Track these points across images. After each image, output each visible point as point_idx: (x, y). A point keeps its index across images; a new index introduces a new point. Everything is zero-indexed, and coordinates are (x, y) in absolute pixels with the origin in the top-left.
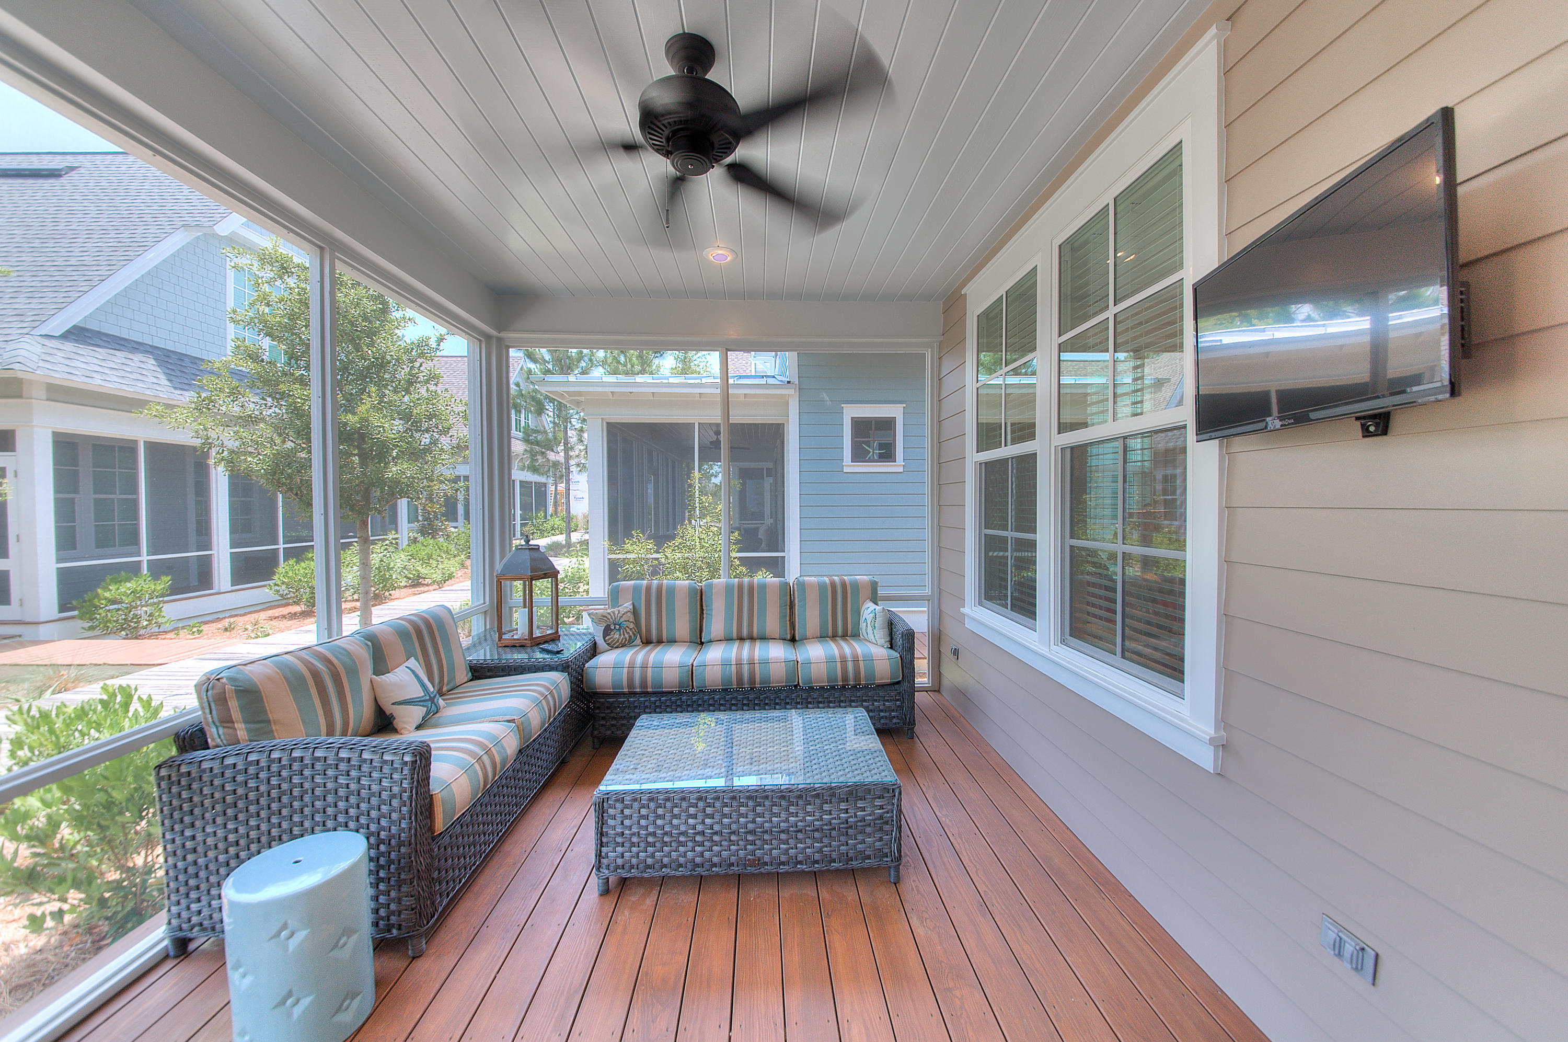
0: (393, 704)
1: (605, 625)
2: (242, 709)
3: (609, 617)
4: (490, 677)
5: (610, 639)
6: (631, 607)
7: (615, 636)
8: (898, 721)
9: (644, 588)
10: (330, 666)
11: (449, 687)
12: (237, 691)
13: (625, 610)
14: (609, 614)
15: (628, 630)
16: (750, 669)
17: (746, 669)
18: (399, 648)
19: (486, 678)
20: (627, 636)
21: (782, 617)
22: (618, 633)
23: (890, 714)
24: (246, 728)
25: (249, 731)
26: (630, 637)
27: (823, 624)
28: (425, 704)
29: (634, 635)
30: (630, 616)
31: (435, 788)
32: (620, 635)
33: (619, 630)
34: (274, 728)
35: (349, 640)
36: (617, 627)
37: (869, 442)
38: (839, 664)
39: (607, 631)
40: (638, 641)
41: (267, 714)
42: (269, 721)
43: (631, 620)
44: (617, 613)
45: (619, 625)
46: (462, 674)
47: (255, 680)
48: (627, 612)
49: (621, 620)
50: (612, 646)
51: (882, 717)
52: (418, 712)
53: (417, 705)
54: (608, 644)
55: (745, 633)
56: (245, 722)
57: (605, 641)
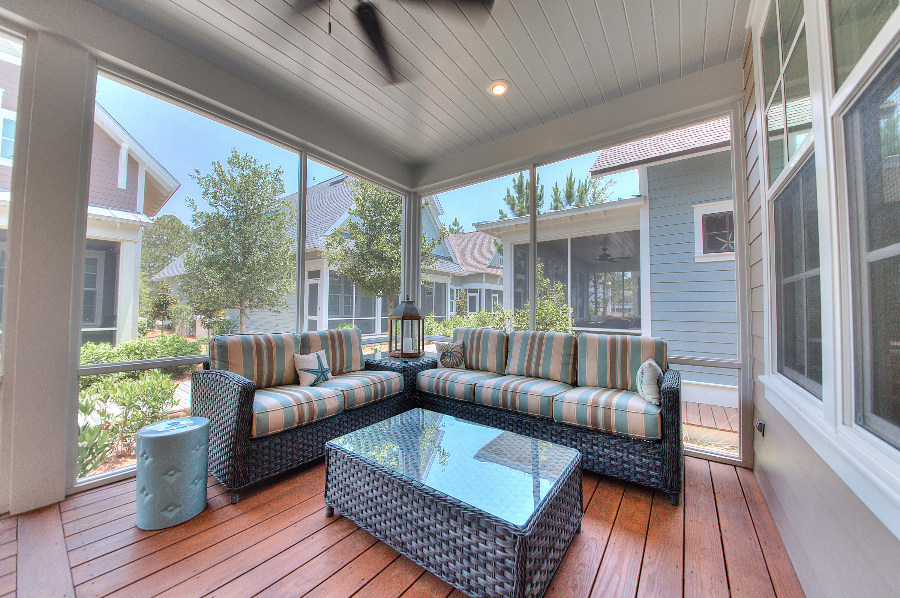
0: (299, 370)
1: (442, 352)
2: (218, 354)
3: (446, 348)
4: (373, 370)
5: (444, 361)
6: (461, 343)
7: (447, 360)
8: (658, 481)
9: (471, 332)
10: (269, 344)
11: (347, 370)
12: (218, 346)
13: (457, 345)
14: (446, 346)
15: (456, 358)
16: (512, 396)
17: (509, 395)
18: (319, 343)
19: (371, 370)
20: (454, 361)
21: (565, 364)
22: (449, 358)
23: (648, 472)
24: (219, 363)
25: (219, 364)
26: (457, 362)
27: (601, 375)
28: (317, 373)
29: (460, 361)
30: (459, 350)
31: (256, 410)
32: (451, 360)
33: (450, 356)
34: (229, 366)
35: (288, 335)
36: (449, 354)
37: (724, 234)
38: (589, 408)
39: (443, 356)
40: (463, 366)
41: (228, 359)
42: (228, 362)
43: (459, 351)
44: (451, 346)
45: (451, 353)
46: (357, 366)
47: (228, 342)
48: (457, 346)
49: (453, 350)
50: (445, 366)
51: (638, 473)
52: (312, 378)
53: (311, 373)
54: (443, 364)
55: (532, 371)
56: (219, 360)
57: (441, 362)
